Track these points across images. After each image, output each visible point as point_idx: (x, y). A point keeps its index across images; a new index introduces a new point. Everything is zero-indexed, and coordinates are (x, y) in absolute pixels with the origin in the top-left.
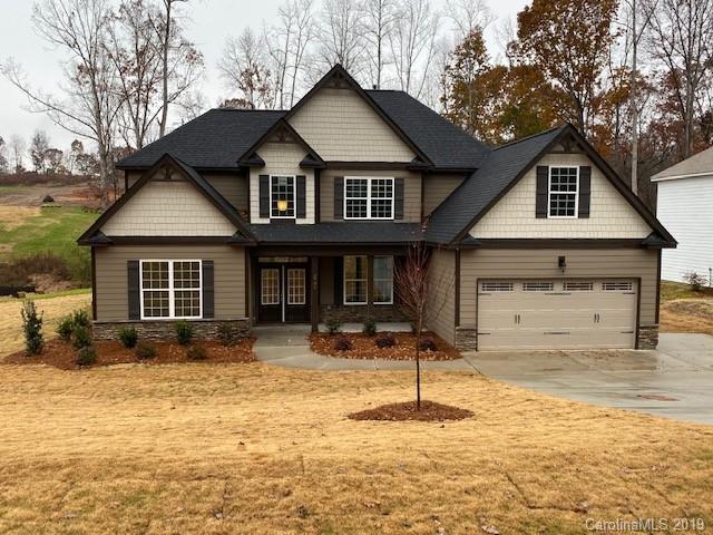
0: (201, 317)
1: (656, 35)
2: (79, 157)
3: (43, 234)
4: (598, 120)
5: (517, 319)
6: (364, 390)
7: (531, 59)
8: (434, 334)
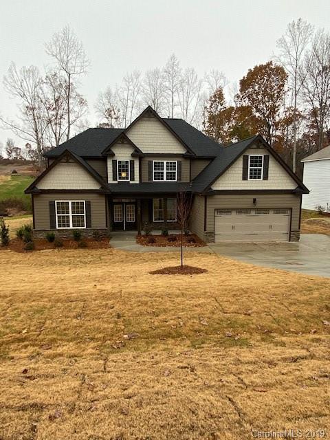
0: (85, 227)
1: (306, 91)
2: (29, 151)
3: (12, 189)
4: (278, 133)
5: (233, 227)
6: (160, 261)
7: (246, 103)
8: (195, 235)
